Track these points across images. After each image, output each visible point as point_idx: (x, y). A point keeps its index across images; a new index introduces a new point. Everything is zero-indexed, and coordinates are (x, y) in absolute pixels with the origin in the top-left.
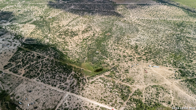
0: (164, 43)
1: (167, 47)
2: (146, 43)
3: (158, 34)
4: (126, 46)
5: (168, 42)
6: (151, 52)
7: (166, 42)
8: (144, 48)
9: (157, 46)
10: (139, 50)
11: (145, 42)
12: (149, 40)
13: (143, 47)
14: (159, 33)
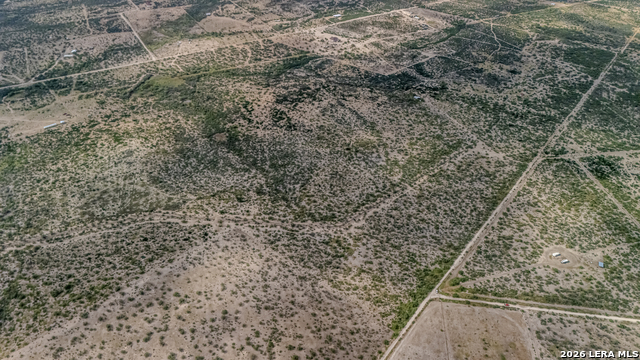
0: (52, 180)
1: (40, 175)
2: (101, 158)
3: (83, 200)
4: (143, 131)
5: (41, 190)
6: (77, 144)
7: (46, 187)
8: (99, 145)
9: (69, 165)
10: (105, 136)
11: (106, 158)
12: (99, 170)
13: (102, 145)
14: (81, 208)
